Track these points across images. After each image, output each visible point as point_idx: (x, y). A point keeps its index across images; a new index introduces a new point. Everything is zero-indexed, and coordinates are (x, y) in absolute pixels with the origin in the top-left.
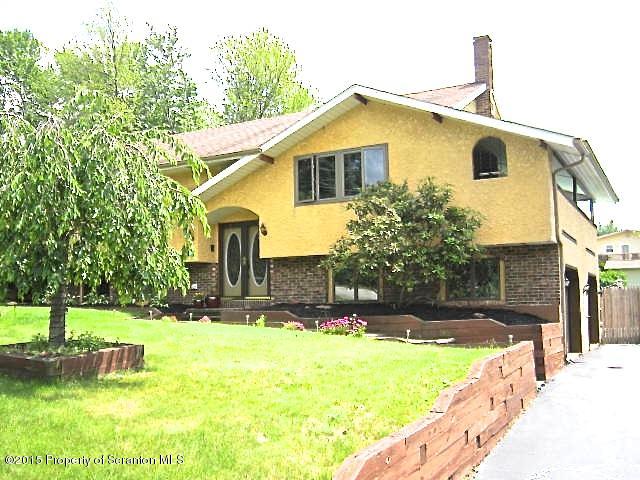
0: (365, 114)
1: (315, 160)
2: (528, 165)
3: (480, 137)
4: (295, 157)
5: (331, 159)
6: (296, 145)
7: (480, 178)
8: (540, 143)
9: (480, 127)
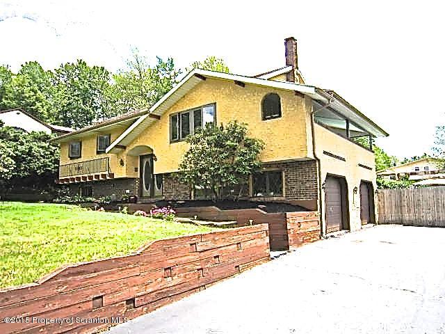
0: (205, 86)
1: (179, 116)
2: (293, 109)
3: (265, 93)
4: (170, 115)
5: (188, 114)
6: (171, 108)
7: (266, 119)
8: (294, 93)
9: (266, 87)
